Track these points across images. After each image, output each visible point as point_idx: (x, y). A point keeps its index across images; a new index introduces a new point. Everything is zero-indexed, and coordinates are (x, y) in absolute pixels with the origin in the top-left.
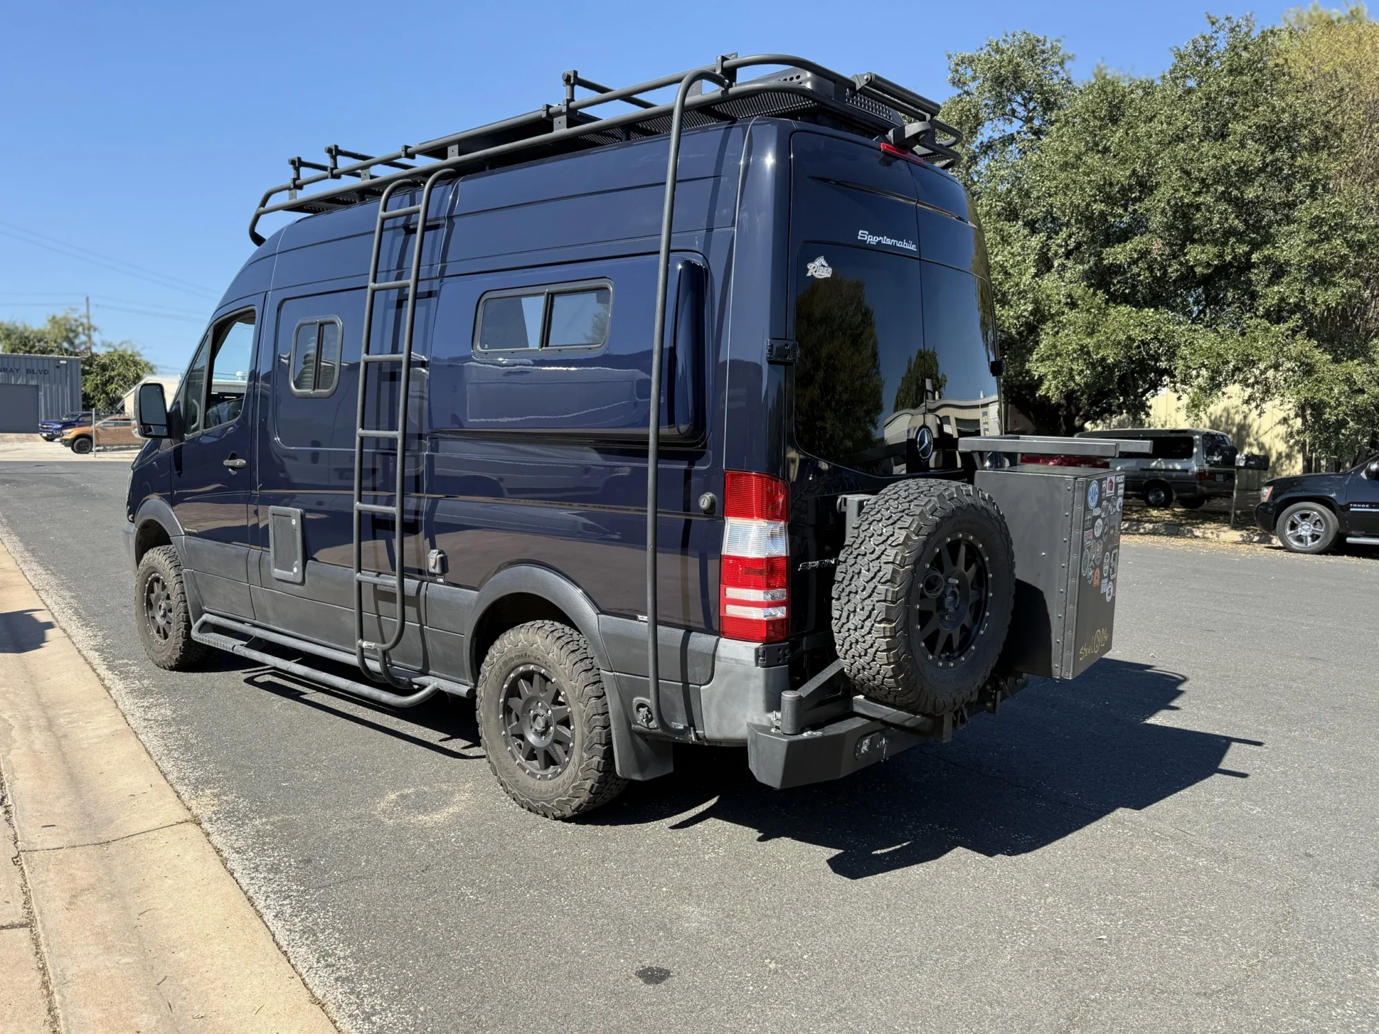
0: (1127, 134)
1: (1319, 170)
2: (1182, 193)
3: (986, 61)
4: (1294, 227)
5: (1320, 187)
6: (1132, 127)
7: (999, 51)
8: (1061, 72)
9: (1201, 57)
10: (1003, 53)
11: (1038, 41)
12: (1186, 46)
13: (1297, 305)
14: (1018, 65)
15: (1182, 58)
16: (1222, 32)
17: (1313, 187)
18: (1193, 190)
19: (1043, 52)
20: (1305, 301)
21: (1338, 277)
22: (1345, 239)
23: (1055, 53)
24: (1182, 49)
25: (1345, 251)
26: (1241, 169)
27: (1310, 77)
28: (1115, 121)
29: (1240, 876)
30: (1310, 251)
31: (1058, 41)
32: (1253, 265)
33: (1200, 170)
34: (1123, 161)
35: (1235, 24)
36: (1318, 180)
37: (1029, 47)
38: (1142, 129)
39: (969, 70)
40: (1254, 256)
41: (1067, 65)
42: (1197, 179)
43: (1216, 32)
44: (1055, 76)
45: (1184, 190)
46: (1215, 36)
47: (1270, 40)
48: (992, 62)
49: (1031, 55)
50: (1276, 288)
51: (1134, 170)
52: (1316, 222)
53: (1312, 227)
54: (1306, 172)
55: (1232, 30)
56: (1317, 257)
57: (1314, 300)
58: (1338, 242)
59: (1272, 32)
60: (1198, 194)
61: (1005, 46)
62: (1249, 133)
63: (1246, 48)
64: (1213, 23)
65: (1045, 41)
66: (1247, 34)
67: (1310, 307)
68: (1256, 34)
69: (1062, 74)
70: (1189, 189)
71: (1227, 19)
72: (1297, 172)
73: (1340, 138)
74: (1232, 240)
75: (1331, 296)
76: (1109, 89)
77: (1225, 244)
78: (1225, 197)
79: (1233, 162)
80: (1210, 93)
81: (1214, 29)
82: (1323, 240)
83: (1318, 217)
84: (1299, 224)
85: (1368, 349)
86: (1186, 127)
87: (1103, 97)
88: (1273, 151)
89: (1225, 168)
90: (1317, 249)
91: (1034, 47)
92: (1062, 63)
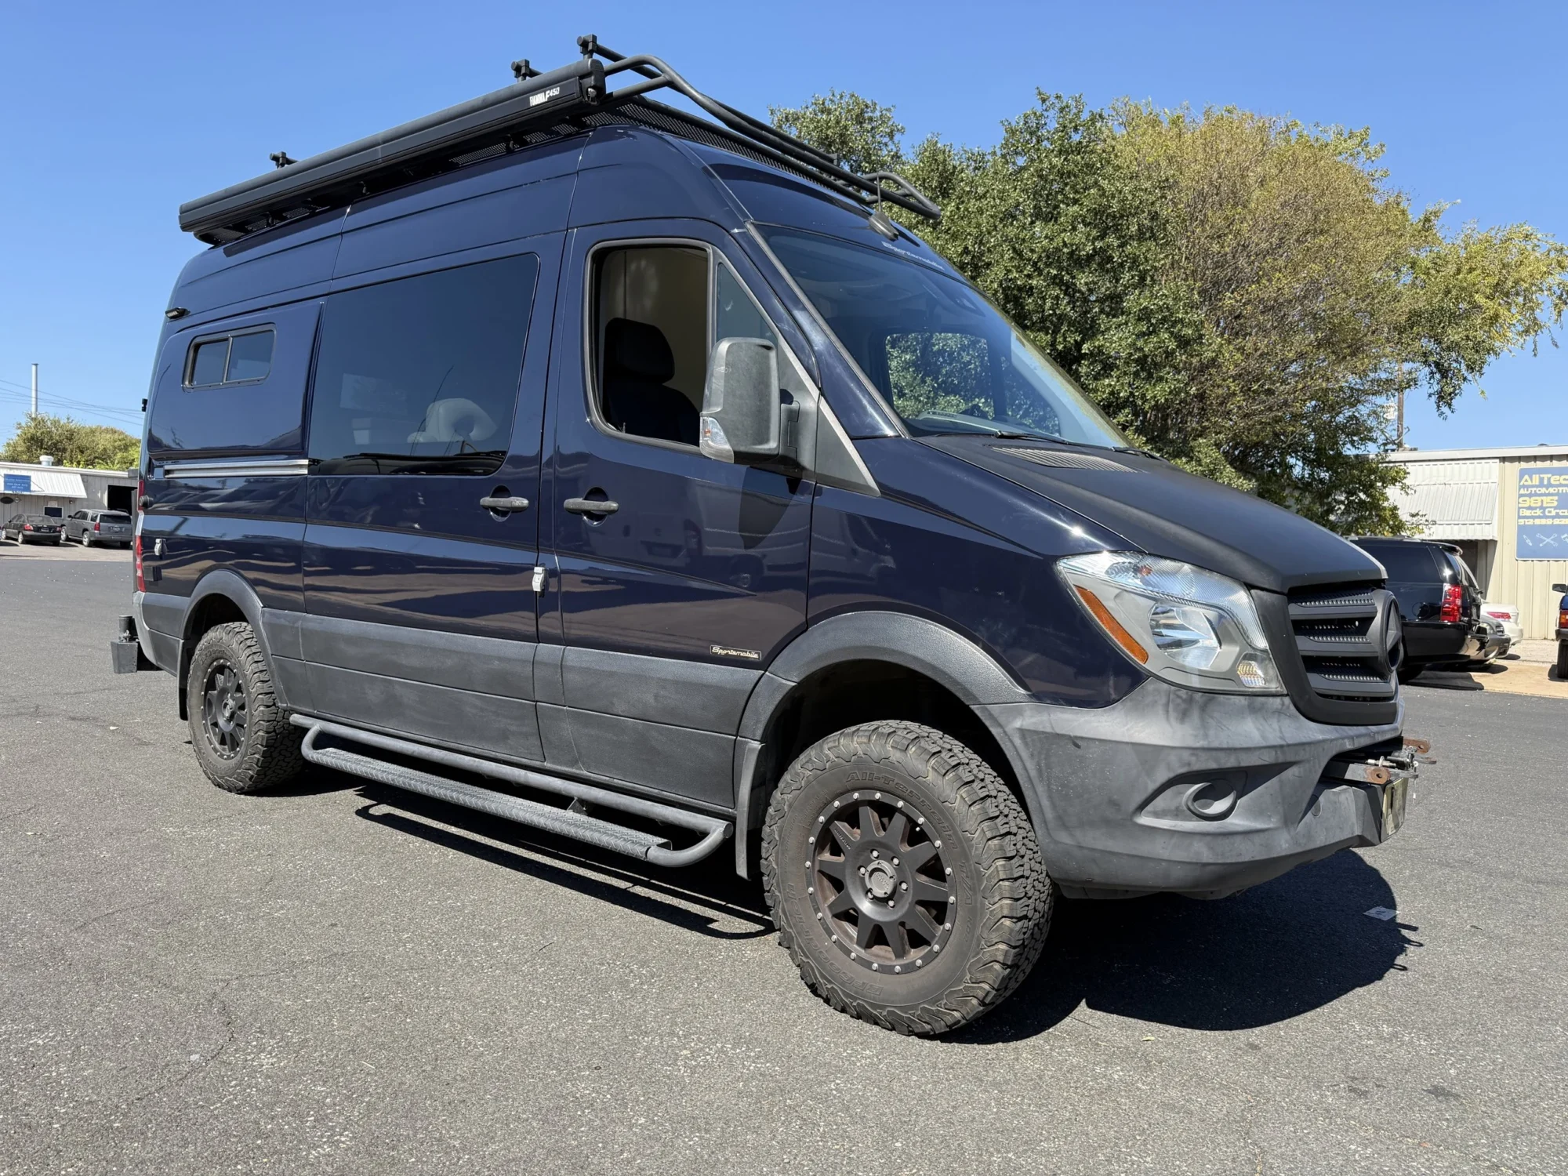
0: (958, 209)
1: (1147, 260)
2: (1015, 274)
3: (811, 120)
4: (1122, 319)
5: (1149, 279)
6: (963, 202)
7: (825, 110)
8: (890, 143)
9: (1031, 134)
10: (829, 113)
11: (867, 106)
12: (1017, 121)
13: (1127, 400)
14: (845, 127)
15: (1013, 133)
16: (1052, 111)
17: (1142, 279)
18: (1025, 272)
19: (871, 119)
20: (1134, 396)
21: (1167, 372)
22: (1172, 333)
23: (883, 122)
24: (1014, 124)
25: (1172, 345)
26: (1072, 253)
27: (1134, 168)
28: (945, 194)
29: (1173, 1093)
30: (1140, 343)
31: (888, 110)
32: (1083, 356)
33: (1032, 251)
34: (955, 237)
35: (1064, 104)
36: (1146, 271)
37: (857, 111)
38: (973, 205)
39: (794, 129)
40: (1085, 346)
41: (897, 137)
42: (1029, 260)
43: (1046, 110)
44: (884, 148)
45: (1017, 272)
46: (1045, 114)
47: (1098, 125)
48: (818, 122)
49: (860, 120)
50: (1107, 381)
51: (966, 248)
52: (1145, 315)
53: (1139, 319)
54: (1135, 261)
55: (1062, 110)
56: (1146, 349)
57: (1143, 396)
58: (1166, 336)
59: (1100, 116)
60: (1029, 276)
61: (832, 107)
62: (1081, 216)
63: (1076, 129)
64: (1044, 101)
65: (875, 109)
66: (1077, 115)
67: (1140, 402)
68: (1085, 116)
69: (891, 146)
70: (1021, 271)
71: (1057, 97)
72: (1126, 261)
73: (1165, 229)
74: (1064, 328)
75: (1158, 392)
76: (940, 158)
77: (1055, 332)
78: (1056, 281)
79: (1065, 245)
80: (1042, 170)
81: (1044, 108)
82: (1150, 333)
83: (1146, 308)
84: (1127, 316)
85: (1192, 449)
86: (1018, 204)
87: (934, 167)
88: (1102, 237)
89: (1058, 249)
90: (1146, 342)
91: (862, 112)
92: (891, 135)
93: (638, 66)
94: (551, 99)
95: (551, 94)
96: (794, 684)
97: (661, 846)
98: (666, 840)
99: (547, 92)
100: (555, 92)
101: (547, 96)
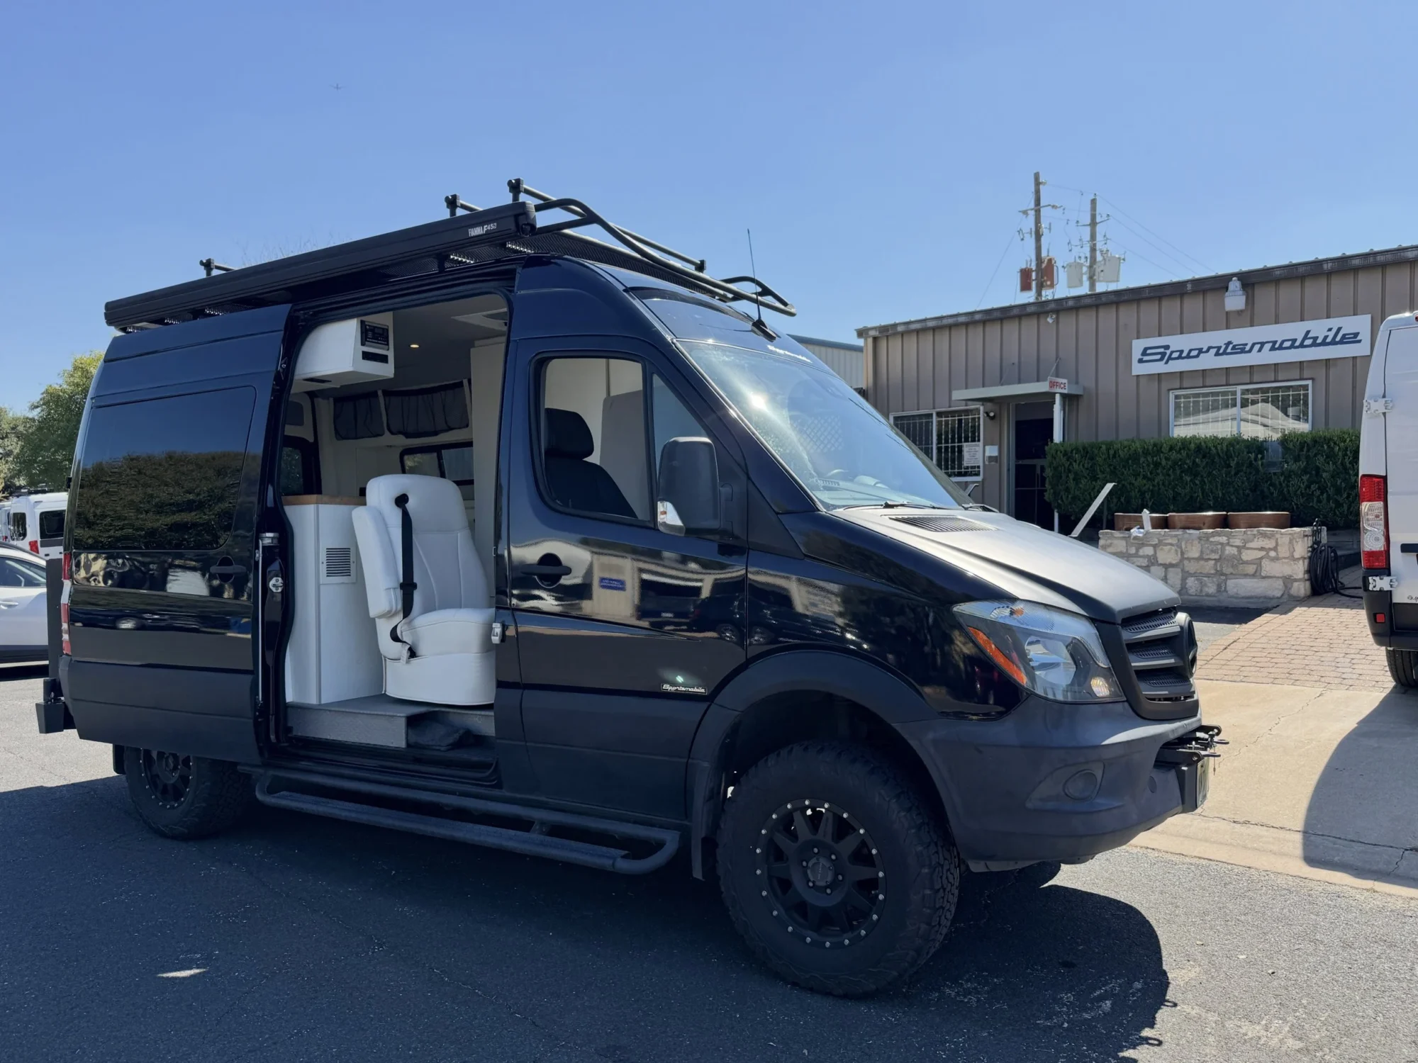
93: (564, 204)
94: (488, 233)
95: (489, 228)
96: (737, 713)
97: (624, 857)
98: (627, 852)
99: (485, 226)
100: (492, 226)
101: (485, 229)
